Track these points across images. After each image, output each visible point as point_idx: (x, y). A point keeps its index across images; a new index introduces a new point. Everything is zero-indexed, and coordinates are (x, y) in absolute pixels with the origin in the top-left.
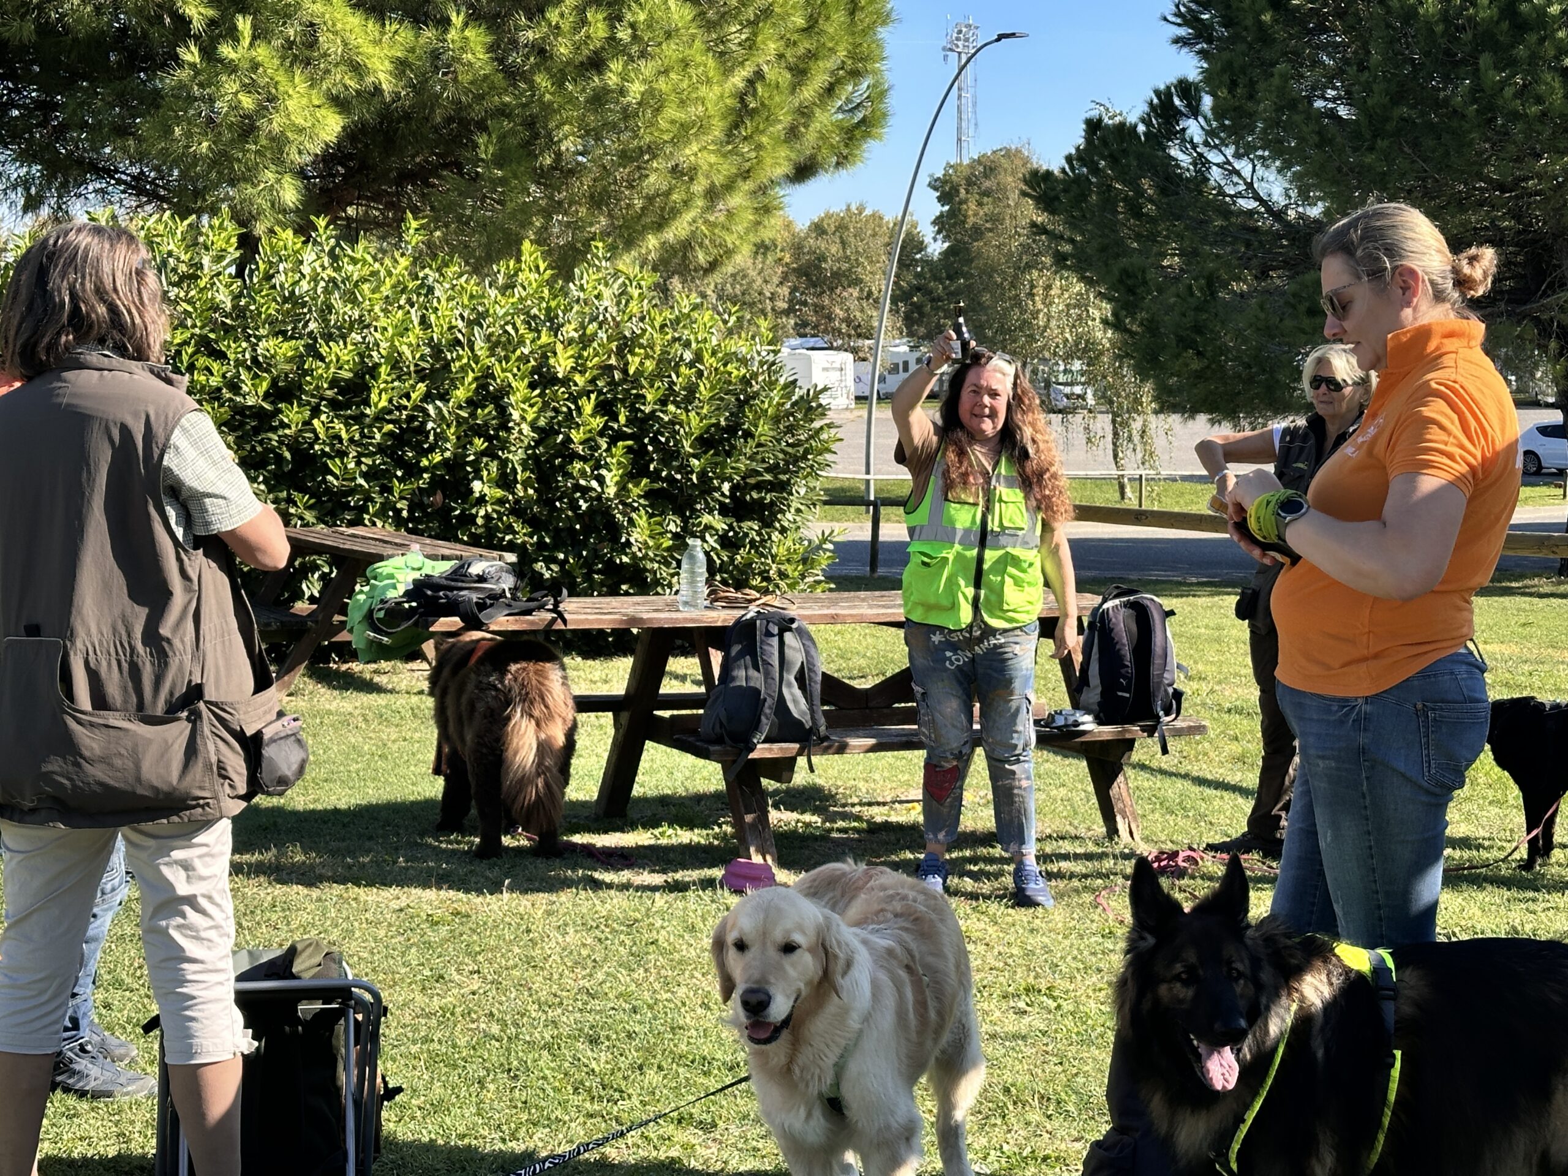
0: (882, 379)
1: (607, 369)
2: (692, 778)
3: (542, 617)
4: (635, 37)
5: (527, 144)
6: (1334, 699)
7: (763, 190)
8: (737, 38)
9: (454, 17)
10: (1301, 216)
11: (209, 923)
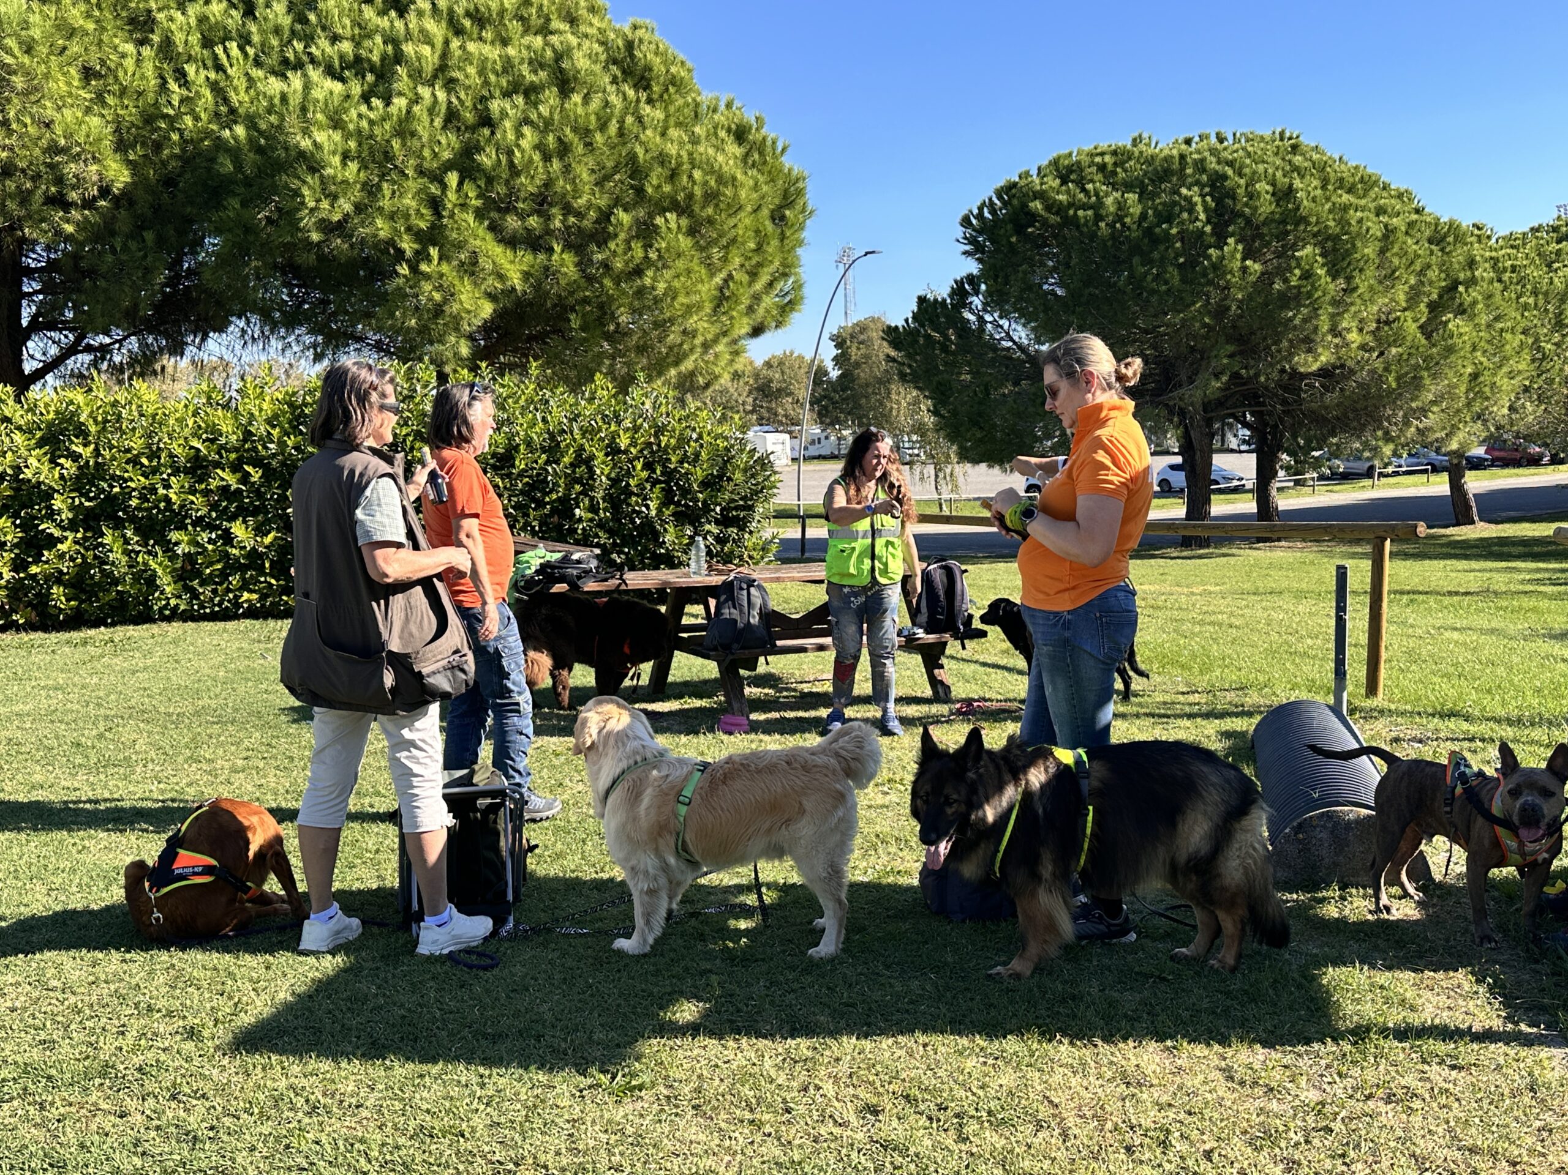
0: (806, 448)
1: (649, 445)
2: (701, 671)
3: (613, 583)
4: (660, 257)
5: (599, 319)
6: (1050, 613)
7: (735, 342)
8: (716, 256)
9: (556, 247)
10: (1037, 351)
11: (423, 754)
